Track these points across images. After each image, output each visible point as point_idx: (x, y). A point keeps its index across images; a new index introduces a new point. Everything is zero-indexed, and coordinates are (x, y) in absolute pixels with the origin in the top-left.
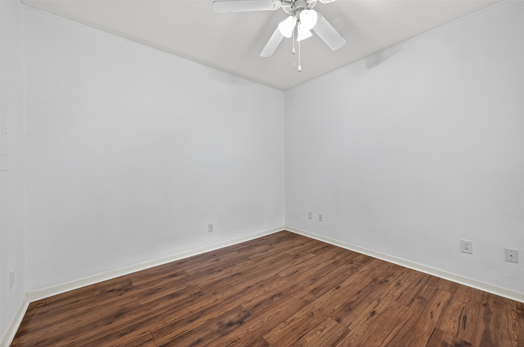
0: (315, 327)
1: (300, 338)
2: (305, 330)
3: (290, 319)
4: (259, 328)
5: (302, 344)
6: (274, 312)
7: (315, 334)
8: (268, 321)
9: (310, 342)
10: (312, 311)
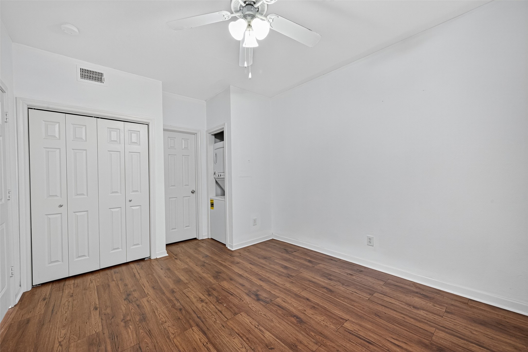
0: (251, 348)
1: (238, 335)
2: (247, 339)
3: (263, 329)
4: (252, 310)
5: (232, 335)
6: (271, 318)
7: (242, 346)
8: (260, 314)
9: (233, 341)
10: (275, 349)
